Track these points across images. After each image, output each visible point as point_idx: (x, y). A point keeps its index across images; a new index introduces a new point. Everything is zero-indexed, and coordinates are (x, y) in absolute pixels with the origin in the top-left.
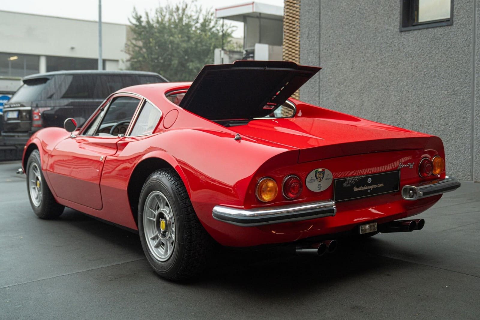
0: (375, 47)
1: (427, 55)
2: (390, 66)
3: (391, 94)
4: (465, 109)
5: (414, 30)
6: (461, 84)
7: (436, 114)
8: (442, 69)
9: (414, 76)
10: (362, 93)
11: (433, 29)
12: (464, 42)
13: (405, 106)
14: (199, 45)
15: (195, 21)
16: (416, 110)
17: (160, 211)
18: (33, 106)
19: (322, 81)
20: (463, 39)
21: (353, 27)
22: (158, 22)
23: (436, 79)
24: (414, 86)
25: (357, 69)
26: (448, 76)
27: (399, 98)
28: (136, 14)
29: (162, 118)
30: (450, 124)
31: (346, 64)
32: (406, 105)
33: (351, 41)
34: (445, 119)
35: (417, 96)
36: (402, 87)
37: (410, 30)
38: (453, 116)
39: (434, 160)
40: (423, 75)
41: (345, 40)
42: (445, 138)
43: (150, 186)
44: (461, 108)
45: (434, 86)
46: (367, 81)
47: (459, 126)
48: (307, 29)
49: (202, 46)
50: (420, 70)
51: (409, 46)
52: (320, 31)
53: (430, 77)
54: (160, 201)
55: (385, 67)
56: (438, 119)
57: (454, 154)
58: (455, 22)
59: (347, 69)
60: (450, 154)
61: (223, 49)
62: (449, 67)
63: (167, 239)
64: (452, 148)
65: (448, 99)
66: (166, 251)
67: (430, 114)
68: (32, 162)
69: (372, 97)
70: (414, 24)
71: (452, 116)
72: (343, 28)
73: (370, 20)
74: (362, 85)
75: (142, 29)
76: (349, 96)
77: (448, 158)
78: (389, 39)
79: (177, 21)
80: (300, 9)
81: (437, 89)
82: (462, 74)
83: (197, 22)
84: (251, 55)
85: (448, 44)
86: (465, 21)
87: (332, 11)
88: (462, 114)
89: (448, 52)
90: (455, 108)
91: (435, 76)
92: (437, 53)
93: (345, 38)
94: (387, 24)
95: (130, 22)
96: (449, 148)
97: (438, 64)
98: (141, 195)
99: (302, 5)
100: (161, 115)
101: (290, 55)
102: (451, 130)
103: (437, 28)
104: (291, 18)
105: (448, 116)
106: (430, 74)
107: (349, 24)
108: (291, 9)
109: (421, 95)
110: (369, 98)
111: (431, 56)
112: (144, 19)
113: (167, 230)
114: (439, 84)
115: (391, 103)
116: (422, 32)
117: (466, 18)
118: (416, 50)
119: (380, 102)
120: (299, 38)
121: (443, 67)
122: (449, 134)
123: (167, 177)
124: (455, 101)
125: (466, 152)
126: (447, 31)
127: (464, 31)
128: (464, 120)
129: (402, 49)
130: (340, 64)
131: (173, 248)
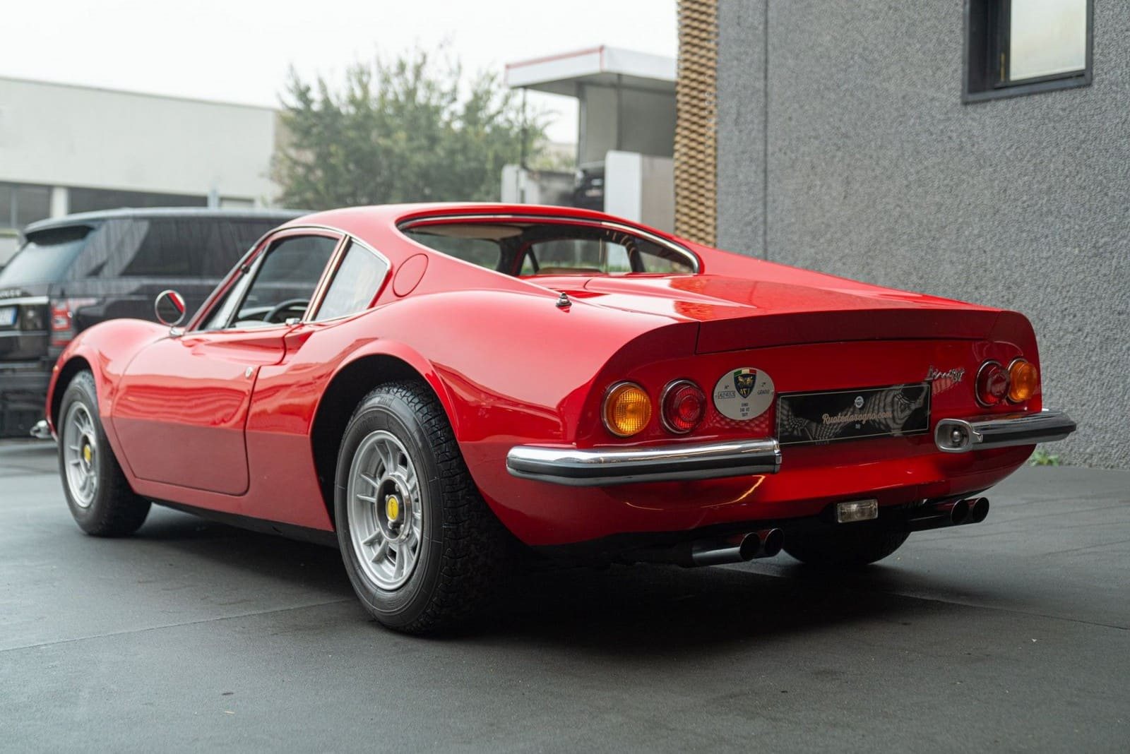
0: (902, 144)
1: (1029, 161)
2: (939, 187)
3: (942, 258)
4: (1123, 292)
5: (998, 99)
6: (1113, 229)
7: (1051, 304)
8: (1067, 193)
9: (998, 212)
10: (871, 257)
11: (1043, 96)
12: (1120, 125)
13: (977, 288)
14: (460, 158)
15: (448, 98)
16: (1003, 297)
17: (386, 477)
18: (52, 293)
19: (770, 228)
20: (1118, 120)
21: (848, 94)
22: (353, 101)
23: (1051, 219)
24: (997, 237)
25: (857, 198)
26: (1082, 210)
27: (961, 267)
28: (297, 83)
29: (389, 276)
30: (1088, 329)
31: (829, 187)
32: (978, 285)
33: (843, 130)
34: (1075, 316)
35: (1006, 262)
36: (968, 241)
37: (988, 100)
38: (1094, 308)
39: (1012, 367)
40: (1019, 210)
41: (827, 127)
42: (1075, 364)
43: (363, 422)
44: (1113, 290)
45: (1047, 236)
46: (882, 227)
47: (1108, 333)
48: (733, 103)
49: (468, 160)
50: (1012, 197)
51: (985, 140)
52: (766, 106)
53: (1037, 214)
54: (386, 454)
55: (926, 192)
56: (1058, 317)
57: (1099, 404)
58: (1097, 79)
59: (834, 199)
60: (1088, 404)
61: (524, 166)
62: (1084, 188)
63: (403, 541)
64: (1092, 388)
65: (1081, 268)
66: (401, 567)
67: (1039, 305)
68: (74, 401)
69: (895, 267)
70: (999, 85)
71: (1091, 310)
72: (822, 97)
73: (890, 78)
74: (871, 237)
75: (314, 120)
76: (839, 265)
77: (1083, 413)
78: (935, 122)
79: (402, 98)
80: (717, 53)
81: (1055, 244)
82: (1116, 207)
83: (454, 100)
84: (596, 182)
85: (1081, 133)
86: (1122, 74)
87: (797, 55)
88: (1117, 303)
89: (1081, 151)
90: (1098, 288)
91: (1050, 212)
92: (1053, 156)
93: (829, 123)
94: (931, 86)
95: (283, 103)
96: (1085, 389)
97: (1056, 182)
98: (342, 444)
99: (722, 42)
100: (388, 268)
101: (692, 166)
102: (1090, 343)
103: (1054, 94)
104: (694, 76)
105: (1082, 309)
106: (1036, 208)
107: (839, 87)
108: (694, 54)
109: (1016, 260)
110: (889, 270)
111: (1038, 161)
112: (315, 95)
113: (403, 519)
114: (1060, 230)
115: (942, 280)
116: (1016, 103)
117: (1124, 67)
118: (1002, 149)
119: (914, 278)
120: (716, 124)
121: (1069, 189)
122: (1085, 354)
123: (404, 396)
124: (1098, 271)
125: (1126, 398)
126: (1078, 101)
127: (1118, 99)
128: (1122, 317)
129: (969, 146)
130: (816, 185)
131: (415, 558)
